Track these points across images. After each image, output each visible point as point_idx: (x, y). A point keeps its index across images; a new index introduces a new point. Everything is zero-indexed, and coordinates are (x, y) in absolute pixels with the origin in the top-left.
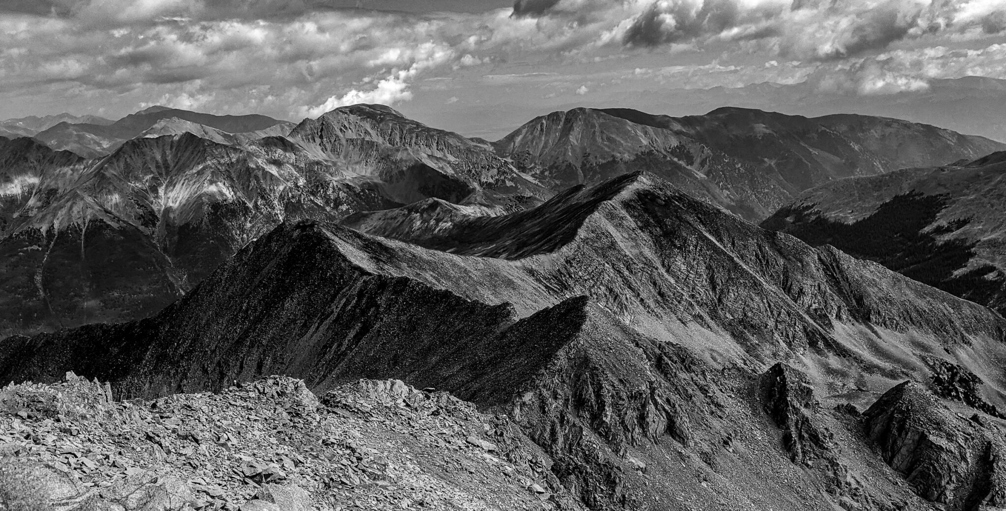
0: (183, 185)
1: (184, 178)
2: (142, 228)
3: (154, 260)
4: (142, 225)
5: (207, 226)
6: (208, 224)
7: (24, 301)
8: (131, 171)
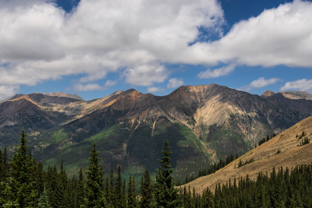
0: (211, 106)
1: (211, 103)
2: (187, 125)
3: (195, 142)
4: (187, 123)
5: (228, 126)
6: (229, 124)
7: (114, 156)
8: (182, 99)
